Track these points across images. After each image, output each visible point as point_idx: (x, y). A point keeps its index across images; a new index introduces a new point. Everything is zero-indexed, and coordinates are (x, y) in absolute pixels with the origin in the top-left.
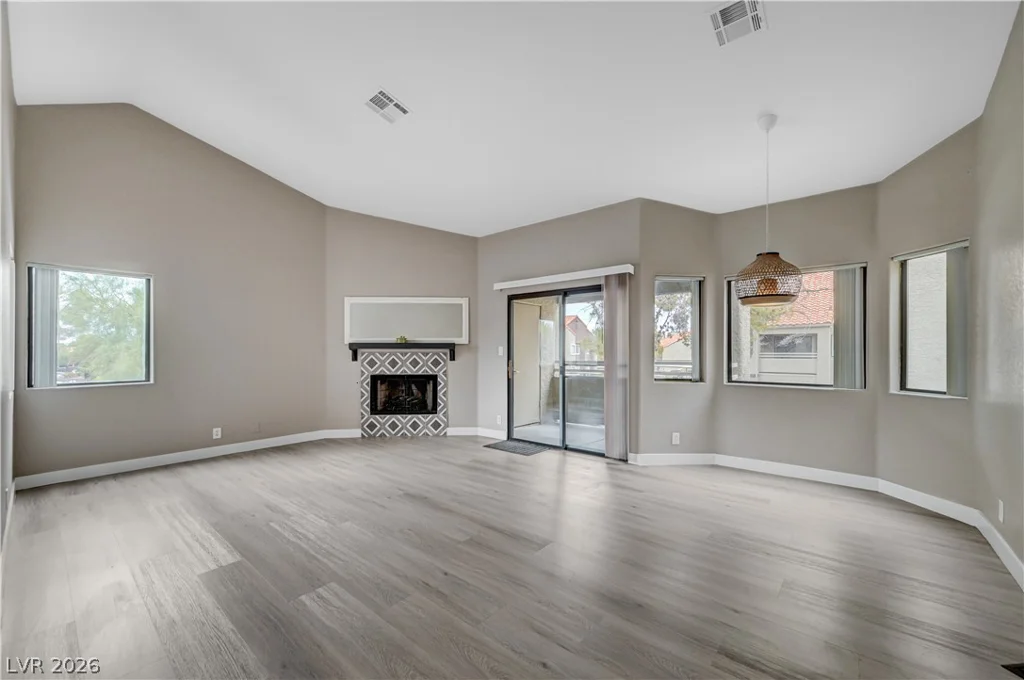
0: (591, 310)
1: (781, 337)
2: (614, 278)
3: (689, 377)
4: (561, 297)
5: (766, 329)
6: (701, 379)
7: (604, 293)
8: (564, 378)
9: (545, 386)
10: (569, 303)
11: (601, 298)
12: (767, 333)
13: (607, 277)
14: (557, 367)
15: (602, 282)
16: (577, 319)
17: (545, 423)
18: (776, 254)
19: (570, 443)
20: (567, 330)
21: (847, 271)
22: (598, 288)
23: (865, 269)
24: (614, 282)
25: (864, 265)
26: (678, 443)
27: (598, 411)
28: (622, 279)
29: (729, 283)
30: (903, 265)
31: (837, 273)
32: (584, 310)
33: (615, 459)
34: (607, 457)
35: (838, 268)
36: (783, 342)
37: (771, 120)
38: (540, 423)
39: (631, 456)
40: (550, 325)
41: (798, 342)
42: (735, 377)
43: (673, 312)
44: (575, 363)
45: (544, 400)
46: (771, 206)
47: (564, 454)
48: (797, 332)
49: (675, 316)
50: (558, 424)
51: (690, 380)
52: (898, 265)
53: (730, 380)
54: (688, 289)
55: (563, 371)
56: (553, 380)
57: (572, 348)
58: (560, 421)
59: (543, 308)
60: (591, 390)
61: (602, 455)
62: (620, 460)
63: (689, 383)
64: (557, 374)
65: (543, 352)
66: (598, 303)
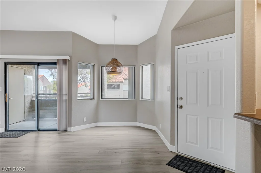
0: (50, 73)
1: (112, 85)
2: (61, 60)
3: (90, 98)
4: (36, 66)
5: (109, 83)
6: (93, 99)
7: (57, 66)
8: (38, 100)
9: (28, 104)
10: (40, 69)
11: (55, 68)
12: (108, 84)
13: (58, 60)
14: (34, 95)
15: (56, 61)
16: (43, 76)
17: (28, 120)
18: (117, 59)
19: (41, 128)
20: (39, 81)
21: (131, 67)
22: (55, 64)
23: (135, 67)
24: (61, 62)
25: (135, 66)
26: (86, 121)
27: (54, 112)
28: (65, 61)
29: (102, 67)
30: (142, 67)
31: (129, 67)
32: (47, 72)
33: (62, 131)
34: (58, 131)
35: (129, 66)
36: (112, 87)
37: (115, 18)
38: (25, 121)
39: (69, 129)
40: (30, 78)
41: (116, 86)
42: (103, 97)
43: (82, 76)
44: (43, 94)
45: (27, 110)
46: (115, 45)
47: (38, 133)
48: (116, 84)
49: (83, 77)
50: (35, 120)
51: (90, 99)
52: (141, 67)
53: (102, 98)
54: (89, 68)
55: (37, 97)
56: (32, 102)
57: (41, 88)
58: (36, 119)
59: (26, 70)
60: (51, 104)
61: (56, 130)
62: (64, 131)
63: (90, 100)
64: (34, 99)
65: (26, 89)
66: (53, 70)
